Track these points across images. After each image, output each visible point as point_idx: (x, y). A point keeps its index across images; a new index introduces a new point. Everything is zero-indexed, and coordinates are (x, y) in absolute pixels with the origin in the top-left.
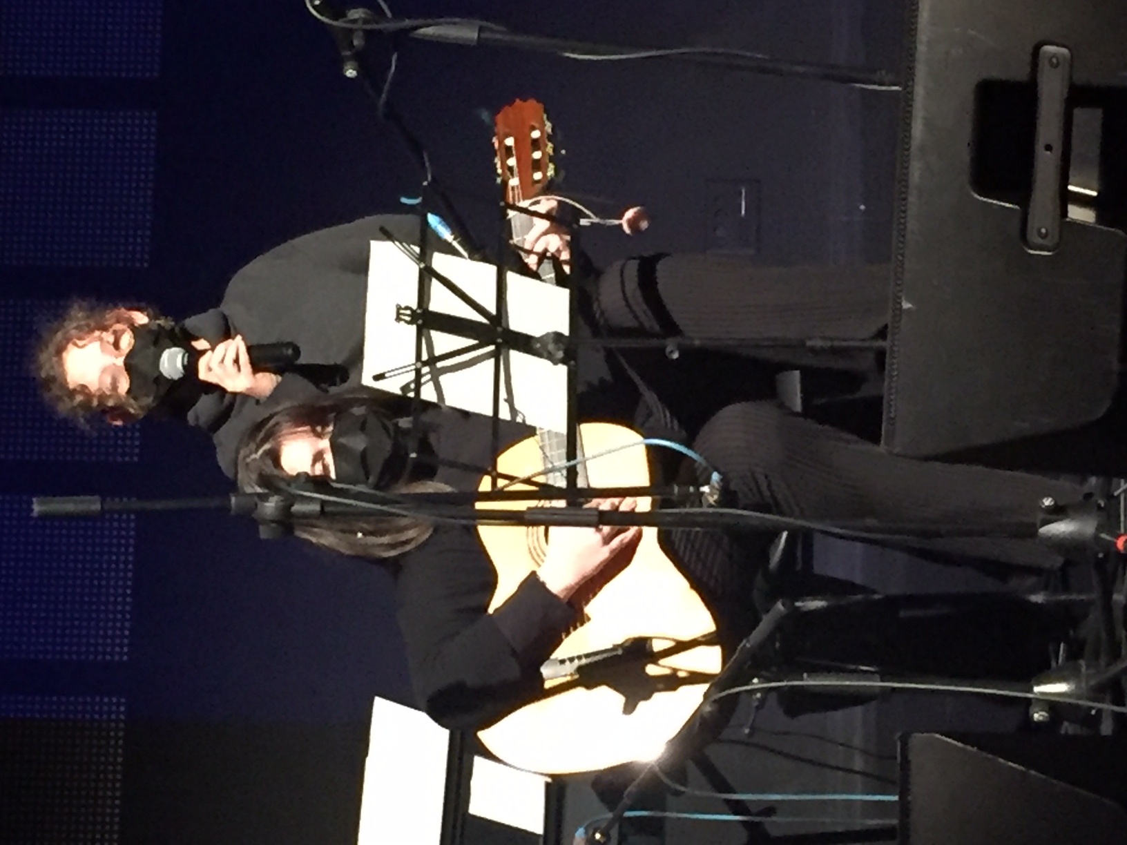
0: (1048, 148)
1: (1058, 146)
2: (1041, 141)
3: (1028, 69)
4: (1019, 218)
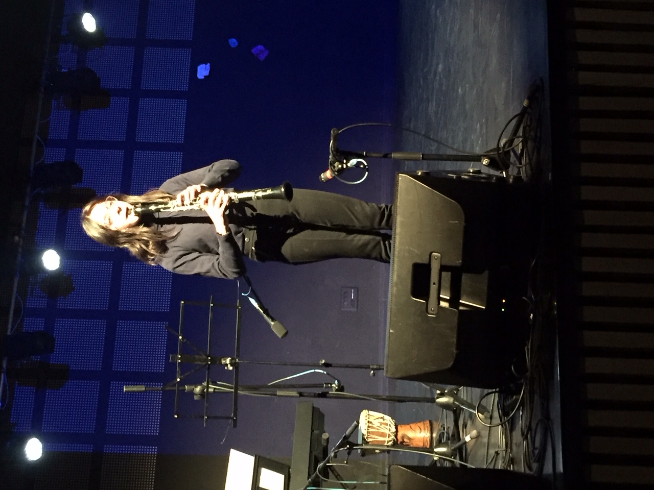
0: (434, 284)
1: (437, 283)
2: (432, 282)
3: (428, 260)
4: (425, 305)
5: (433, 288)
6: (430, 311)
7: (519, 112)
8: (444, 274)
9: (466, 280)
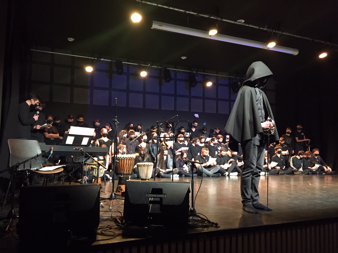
0: (156, 196)
1: (156, 197)
2: (157, 195)
3: (164, 193)
4: (150, 193)
5: (155, 196)
6: (148, 195)
7: (209, 220)
8: (159, 199)
9: (158, 206)
